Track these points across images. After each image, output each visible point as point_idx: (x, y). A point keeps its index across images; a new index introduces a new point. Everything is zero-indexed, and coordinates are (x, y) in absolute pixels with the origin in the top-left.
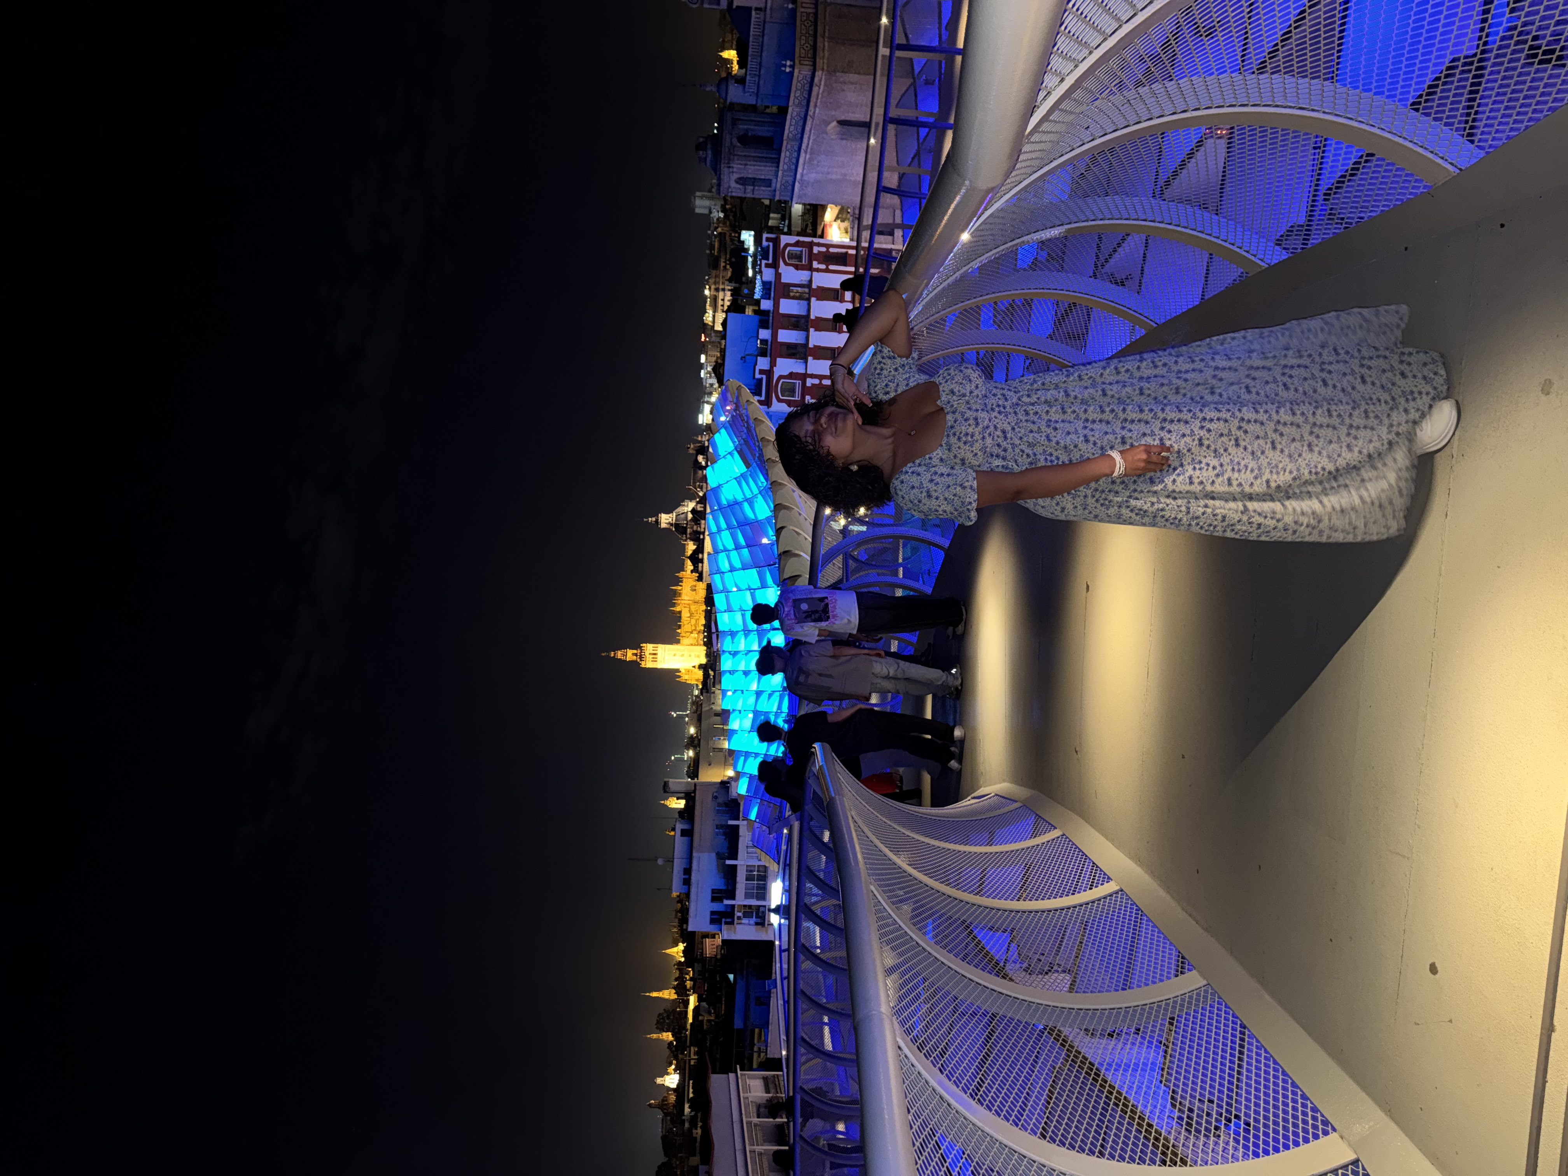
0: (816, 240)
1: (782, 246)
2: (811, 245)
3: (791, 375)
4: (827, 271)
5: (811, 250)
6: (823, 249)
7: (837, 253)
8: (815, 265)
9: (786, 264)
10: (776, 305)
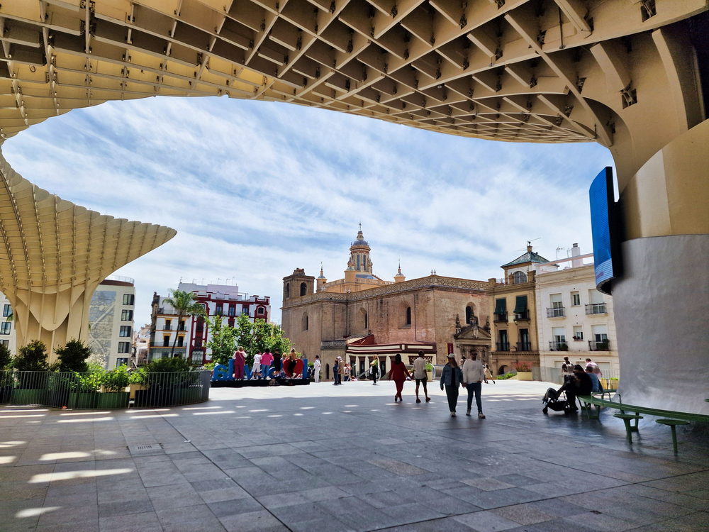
3: (208, 309)
9: (257, 307)
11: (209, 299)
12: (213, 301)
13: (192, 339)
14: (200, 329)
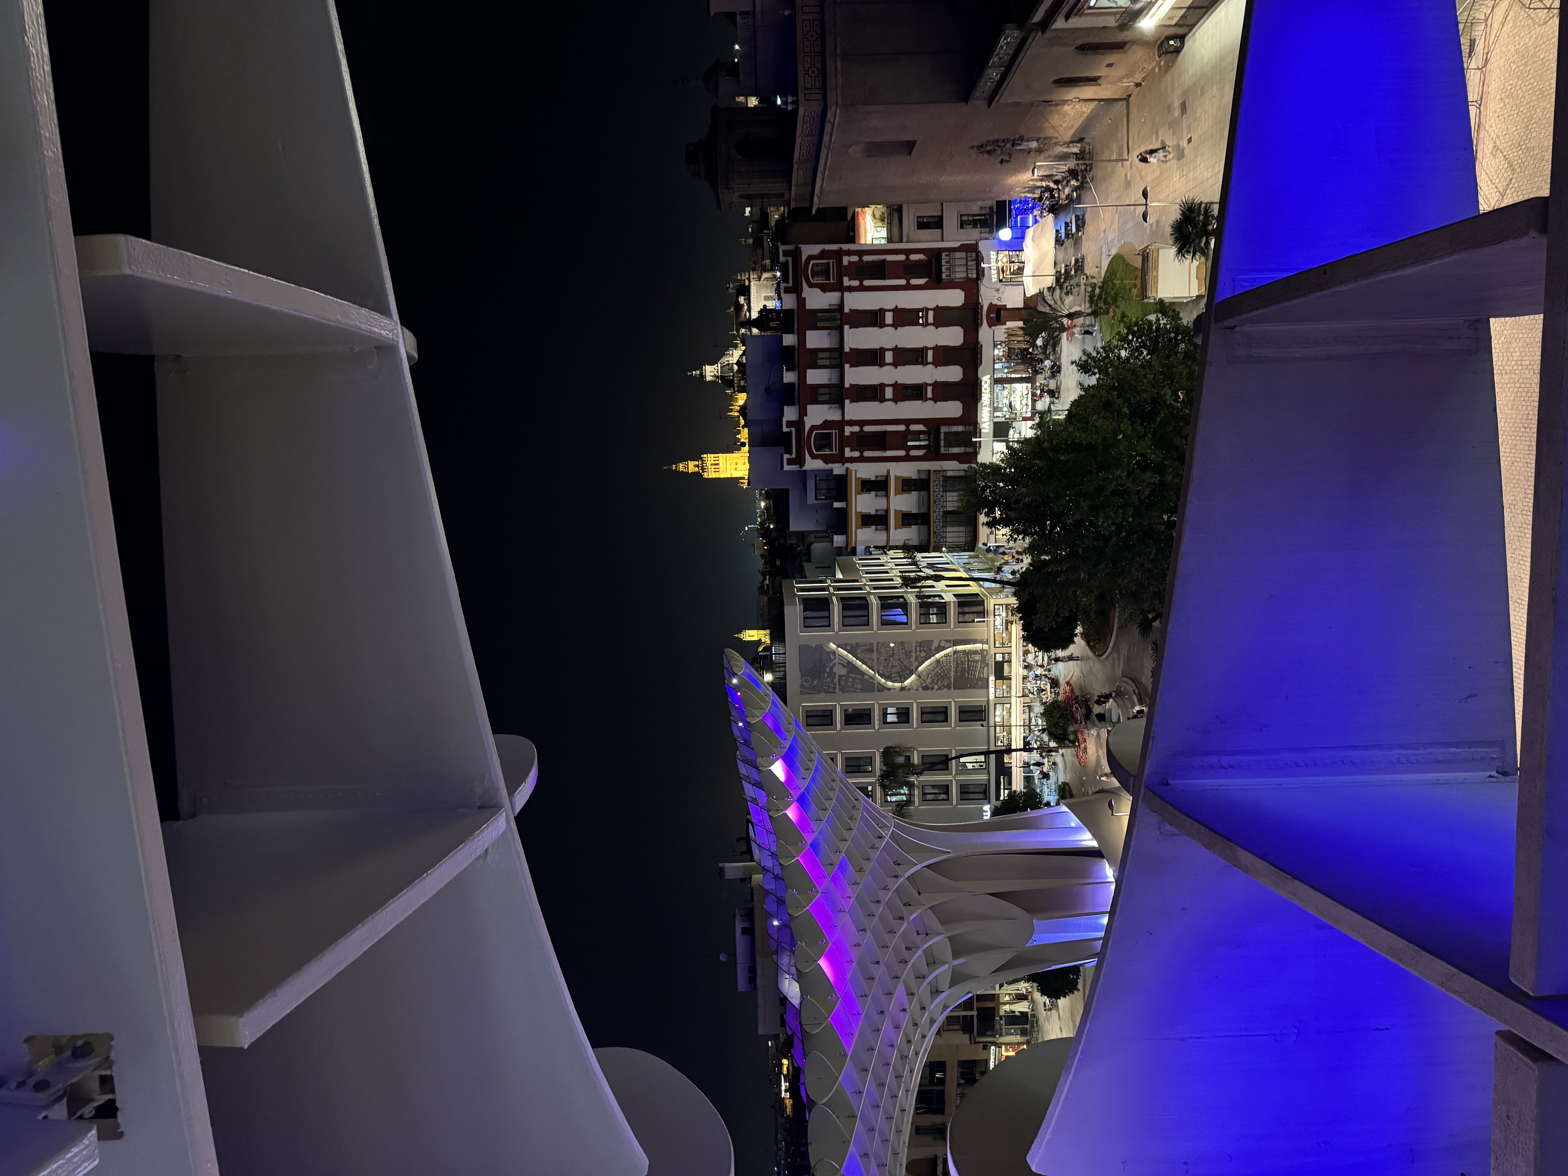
0: (845, 247)
1: (804, 259)
2: (840, 254)
3: (826, 424)
4: (862, 288)
5: (840, 261)
6: (855, 258)
7: (873, 262)
8: (846, 282)
9: (811, 285)
10: (802, 339)
11: (798, 424)
12: (803, 413)
13: (907, 458)
14: (880, 441)
